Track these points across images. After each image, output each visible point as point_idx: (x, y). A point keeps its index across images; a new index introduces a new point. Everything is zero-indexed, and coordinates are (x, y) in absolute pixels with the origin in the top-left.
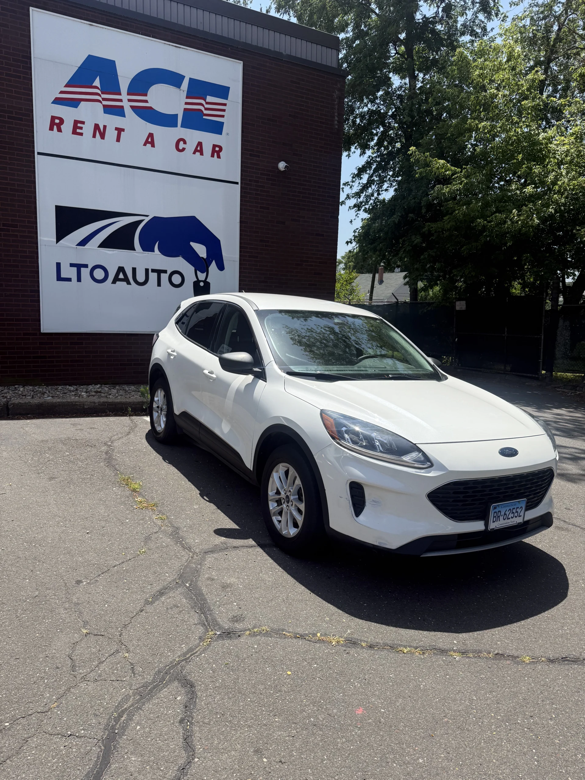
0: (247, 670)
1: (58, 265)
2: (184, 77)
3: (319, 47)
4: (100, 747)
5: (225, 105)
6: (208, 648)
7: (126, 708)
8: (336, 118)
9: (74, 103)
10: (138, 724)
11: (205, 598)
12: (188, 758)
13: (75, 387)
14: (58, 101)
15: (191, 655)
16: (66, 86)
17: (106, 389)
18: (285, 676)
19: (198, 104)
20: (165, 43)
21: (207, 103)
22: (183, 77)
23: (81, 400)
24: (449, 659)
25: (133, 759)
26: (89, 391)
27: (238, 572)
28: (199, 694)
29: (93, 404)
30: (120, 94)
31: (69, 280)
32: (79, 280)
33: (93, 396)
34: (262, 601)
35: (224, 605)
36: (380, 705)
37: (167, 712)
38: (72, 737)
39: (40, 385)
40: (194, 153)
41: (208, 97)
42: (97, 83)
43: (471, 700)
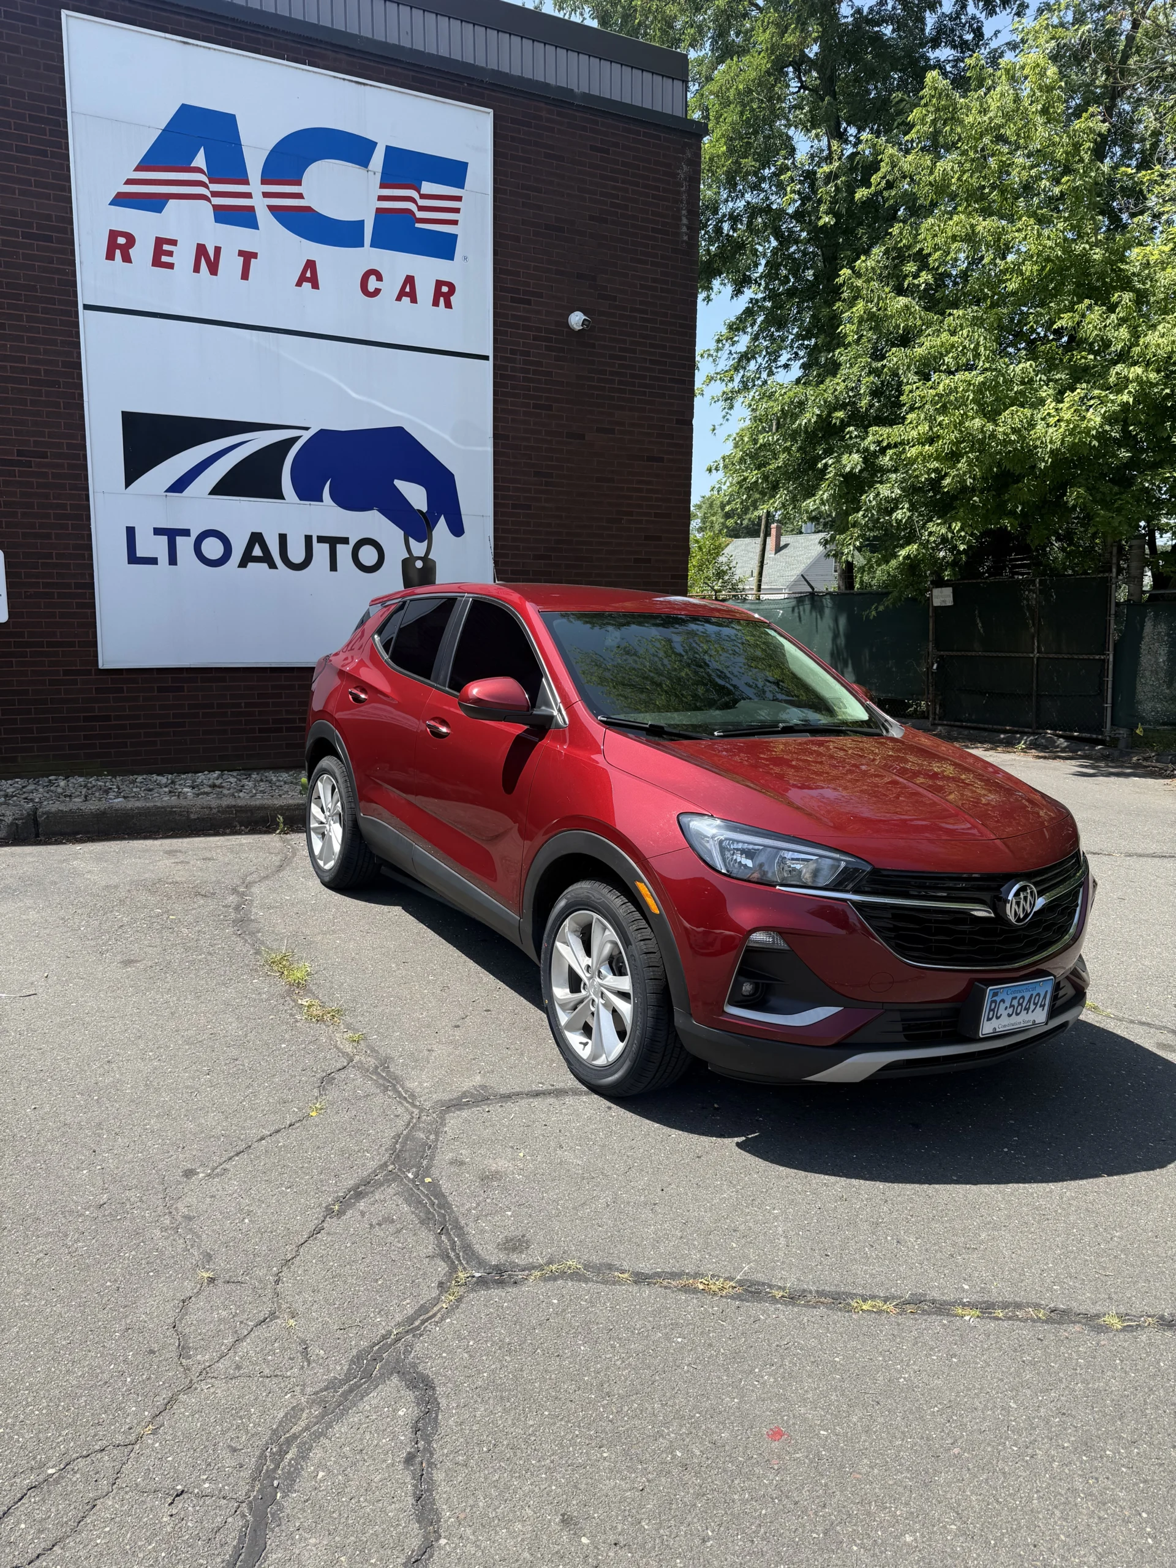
0: (539, 1351)
1: (131, 532)
2: (376, 144)
3: (647, 76)
4: (243, 1516)
5: (459, 199)
6: (457, 1307)
7: (295, 1434)
8: (685, 221)
9: (155, 203)
10: (320, 1466)
11: (448, 1203)
12: (426, 1538)
13: (170, 776)
14: (121, 200)
15: (423, 1322)
16: (137, 169)
17: (233, 780)
18: (619, 1363)
19: (406, 200)
20: (335, 77)
21: (423, 197)
22: (372, 145)
23: (184, 803)
24: (958, 1322)
25: (313, 1541)
26: (198, 786)
27: (512, 1147)
28: (443, 1402)
29: (207, 811)
30: (246, 182)
31: (153, 561)
32: (173, 561)
33: (207, 794)
34: (563, 1206)
35: (486, 1216)
36: (819, 1422)
37: (380, 1440)
38: (185, 1496)
39: (99, 774)
40: (399, 299)
41: (424, 183)
42: (200, 161)
43: (1006, 1409)
